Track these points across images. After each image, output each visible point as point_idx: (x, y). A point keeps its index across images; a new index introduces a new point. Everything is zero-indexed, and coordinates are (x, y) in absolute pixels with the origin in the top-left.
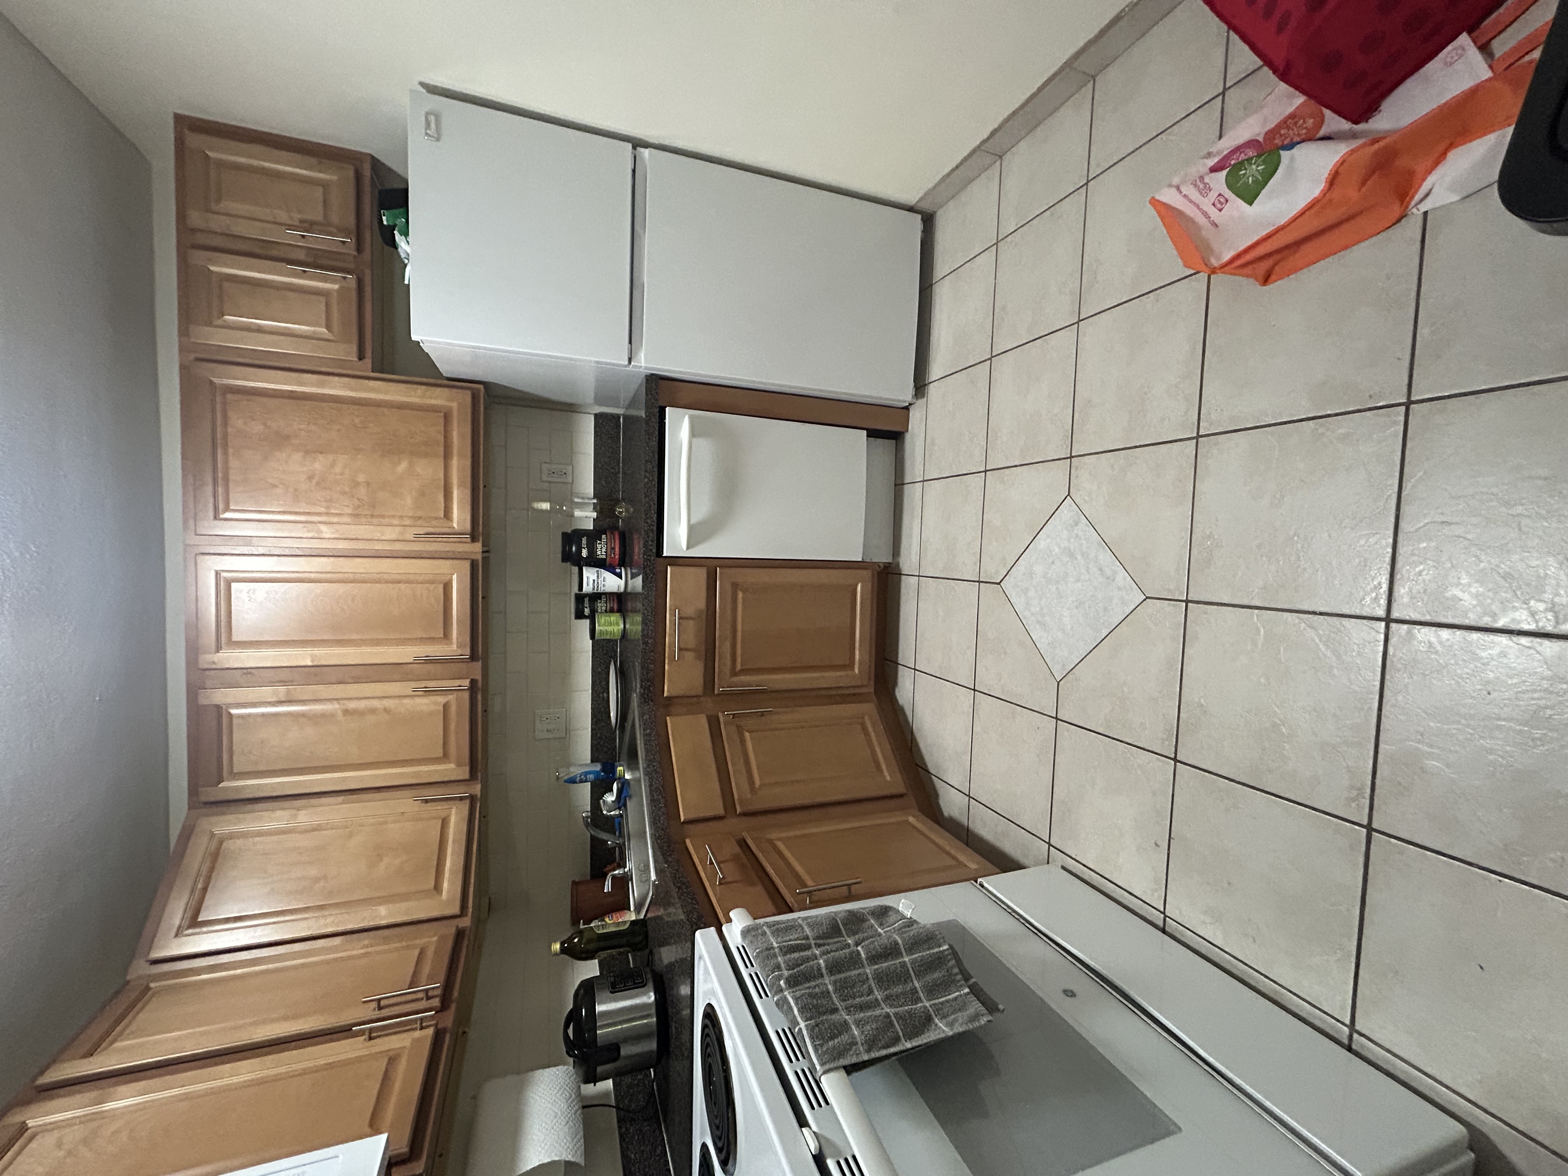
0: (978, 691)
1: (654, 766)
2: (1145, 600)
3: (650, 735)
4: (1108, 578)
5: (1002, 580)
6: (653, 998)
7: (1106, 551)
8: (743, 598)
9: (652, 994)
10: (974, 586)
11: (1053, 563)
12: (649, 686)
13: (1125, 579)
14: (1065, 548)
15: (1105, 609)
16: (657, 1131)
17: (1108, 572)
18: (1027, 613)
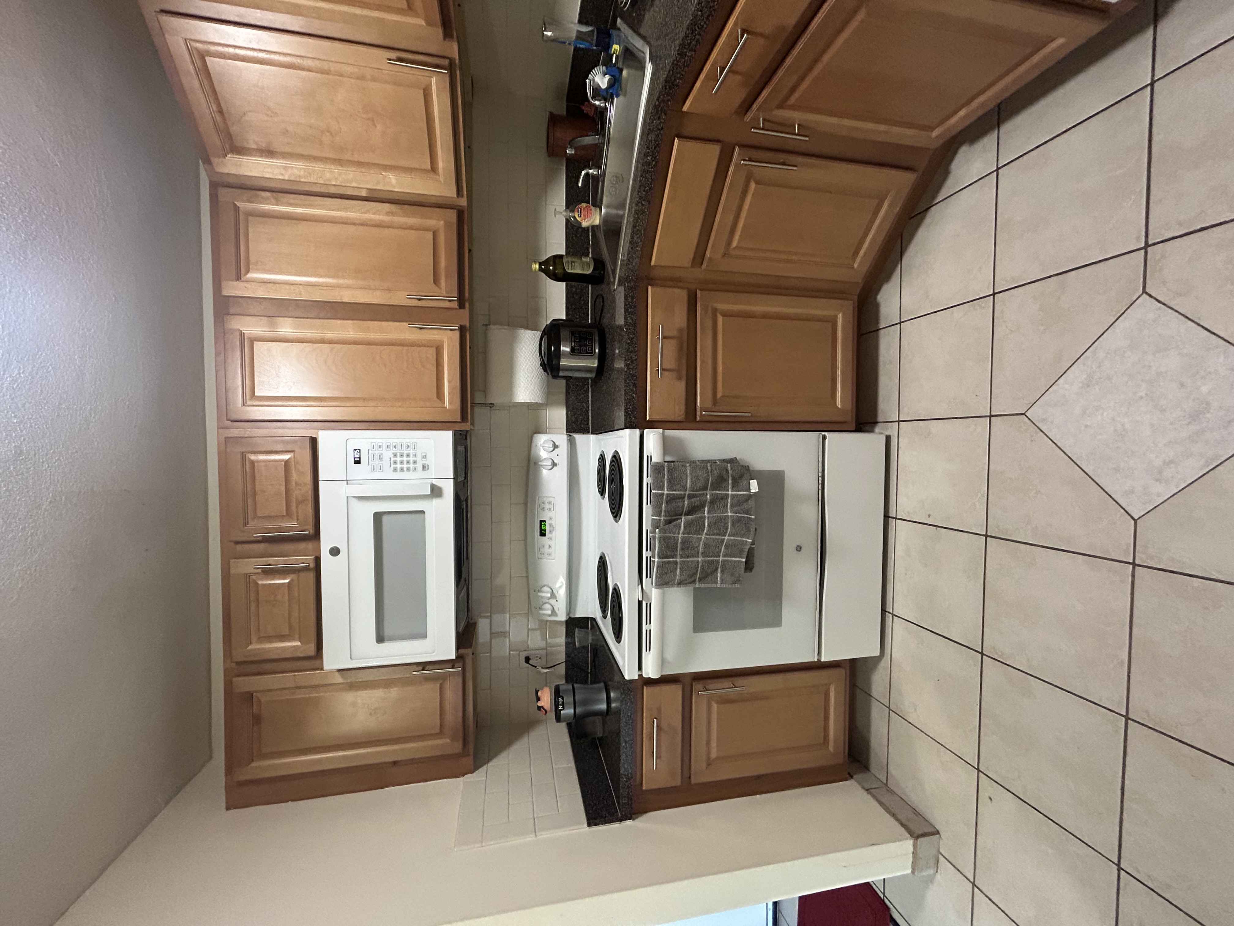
0: (994, 298)
1: (642, 205)
2: (1133, 518)
3: (649, 164)
4: (1160, 472)
5: (1150, 296)
6: (596, 365)
7: (1201, 469)
8: (862, 21)
9: (596, 361)
10: (1138, 239)
11: (1182, 385)
12: (668, 100)
13: (1159, 495)
14: (1208, 404)
15: (1117, 470)
16: (586, 386)
17: (1168, 473)
18: (1101, 355)
